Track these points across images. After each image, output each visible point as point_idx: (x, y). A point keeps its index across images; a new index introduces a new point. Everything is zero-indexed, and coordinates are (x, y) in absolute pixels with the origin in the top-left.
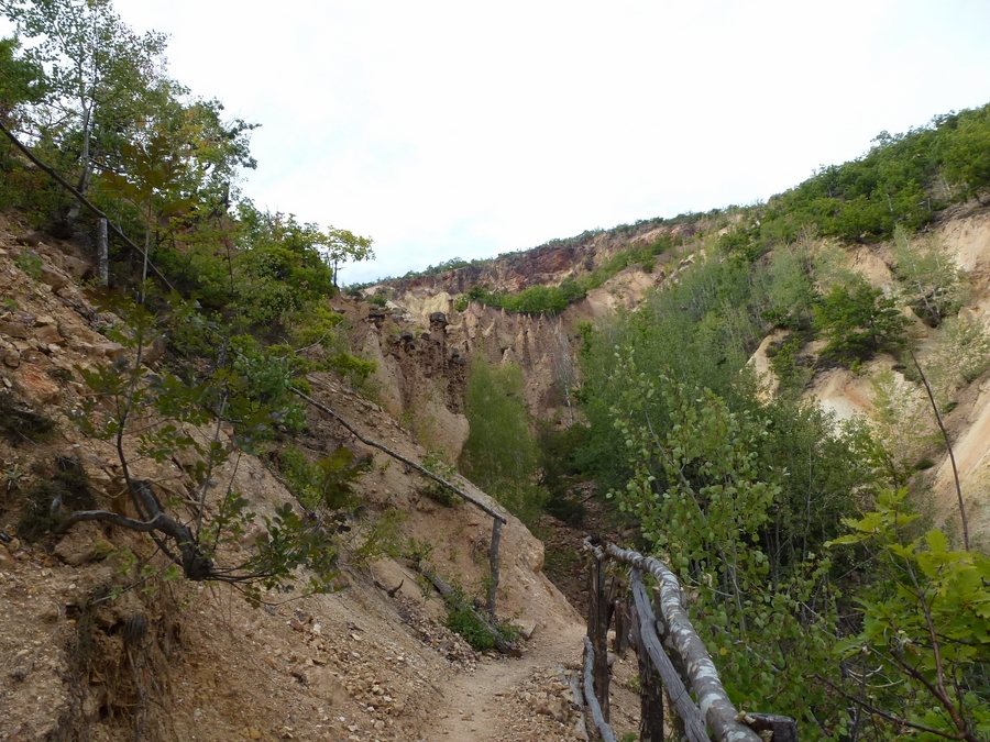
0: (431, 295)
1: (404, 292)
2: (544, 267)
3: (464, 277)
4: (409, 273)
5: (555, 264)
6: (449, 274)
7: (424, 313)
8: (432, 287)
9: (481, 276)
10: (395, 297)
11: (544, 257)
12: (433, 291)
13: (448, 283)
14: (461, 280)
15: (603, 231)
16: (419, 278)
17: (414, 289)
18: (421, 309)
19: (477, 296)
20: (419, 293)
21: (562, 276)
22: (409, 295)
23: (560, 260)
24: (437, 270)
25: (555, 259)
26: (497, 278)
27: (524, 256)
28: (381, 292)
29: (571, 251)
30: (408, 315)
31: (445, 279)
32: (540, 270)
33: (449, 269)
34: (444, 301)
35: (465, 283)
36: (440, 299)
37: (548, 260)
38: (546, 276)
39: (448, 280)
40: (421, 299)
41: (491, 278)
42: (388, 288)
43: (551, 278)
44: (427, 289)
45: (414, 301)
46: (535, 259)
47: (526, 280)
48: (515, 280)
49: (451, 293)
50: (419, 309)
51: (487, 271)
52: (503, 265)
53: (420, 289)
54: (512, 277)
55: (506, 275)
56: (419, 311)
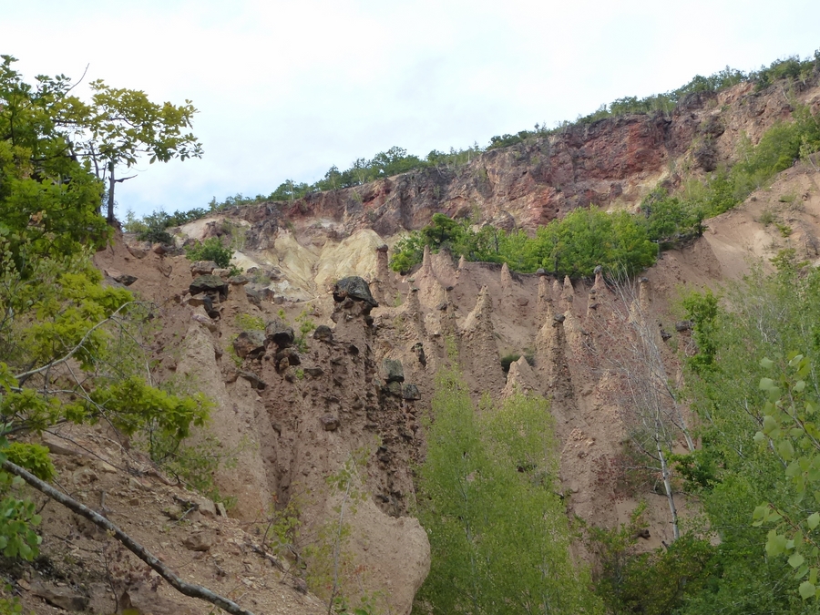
0: (335, 237)
1: (272, 231)
2: (599, 166)
3: (412, 193)
4: (283, 187)
5: (626, 158)
6: (377, 186)
7: (320, 279)
8: (338, 218)
9: (453, 189)
10: (251, 243)
11: (602, 141)
12: (340, 228)
13: (375, 208)
14: (404, 201)
15: (739, 76)
16: (308, 199)
17: (298, 223)
18: (314, 269)
19: (443, 238)
20: (311, 231)
21: (643, 185)
22: (284, 239)
23: (638, 148)
24: (348, 179)
25: (625, 146)
26: (488, 192)
27: (553, 140)
28: (220, 232)
29: (665, 126)
30: (283, 285)
31: (368, 198)
32: (589, 173)
33: (377, 176)
34: (366, 249)
35: (415, 208)
36: (357, 245)
37: (610, 150)
38: (604, 186)
39: (376, 201)
40: (312, 247)
41: (475, 193)
42: (234, 221)
43: (617, 192)
44: (326, 224)
45: (296, 251)
46: (579, 146)
47: (558, 197)
48: (532, 197)
49: (383, 230)
50: (307, 269)
51: (466, 177)
52: (503, 163)
53: (310, 222)
54: (526, 190)
55: (512, 186)
56: (309, 275)
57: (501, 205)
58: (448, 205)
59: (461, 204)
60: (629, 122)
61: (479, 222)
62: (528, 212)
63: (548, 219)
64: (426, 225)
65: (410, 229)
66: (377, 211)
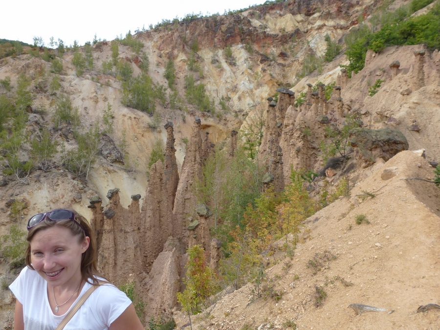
0: (281, 15)
1: (265, 14)
3: (302, 3)
4: (267, 2)
7: (277, 28)
8: (281, 10)
10: (260, 18)
12: (282, 13)
14: (299, 5)
16: (274, 5)
17: (271, 12)
18: (276, 25)
20: (274, 14)
22: (268, 16)
26: (322, 3)
28: (251, 14)
30: (268, 30)
34: (289, 19)
35: (302, 7)
36: (287, 18)
39: (291, 5)
40: (275, 18)
41: (319, 3)
42: (255, 11)
44: (278, 12)
45: (271, 20)
47: (342, 5)
48: (335, 5)
49: (294, 14)
50: (274, 25)
53: (274, 11)
54: (333, 2)
55: (330, 1)
56: (274, 27)
57: (326, 7)
58: (311, 7)
59: (314, 7)
61: (319, 11)
62: (333, 9)
63: (339, 11)
64: (305, 12)
65: (300, 14)
66: (292, 8)
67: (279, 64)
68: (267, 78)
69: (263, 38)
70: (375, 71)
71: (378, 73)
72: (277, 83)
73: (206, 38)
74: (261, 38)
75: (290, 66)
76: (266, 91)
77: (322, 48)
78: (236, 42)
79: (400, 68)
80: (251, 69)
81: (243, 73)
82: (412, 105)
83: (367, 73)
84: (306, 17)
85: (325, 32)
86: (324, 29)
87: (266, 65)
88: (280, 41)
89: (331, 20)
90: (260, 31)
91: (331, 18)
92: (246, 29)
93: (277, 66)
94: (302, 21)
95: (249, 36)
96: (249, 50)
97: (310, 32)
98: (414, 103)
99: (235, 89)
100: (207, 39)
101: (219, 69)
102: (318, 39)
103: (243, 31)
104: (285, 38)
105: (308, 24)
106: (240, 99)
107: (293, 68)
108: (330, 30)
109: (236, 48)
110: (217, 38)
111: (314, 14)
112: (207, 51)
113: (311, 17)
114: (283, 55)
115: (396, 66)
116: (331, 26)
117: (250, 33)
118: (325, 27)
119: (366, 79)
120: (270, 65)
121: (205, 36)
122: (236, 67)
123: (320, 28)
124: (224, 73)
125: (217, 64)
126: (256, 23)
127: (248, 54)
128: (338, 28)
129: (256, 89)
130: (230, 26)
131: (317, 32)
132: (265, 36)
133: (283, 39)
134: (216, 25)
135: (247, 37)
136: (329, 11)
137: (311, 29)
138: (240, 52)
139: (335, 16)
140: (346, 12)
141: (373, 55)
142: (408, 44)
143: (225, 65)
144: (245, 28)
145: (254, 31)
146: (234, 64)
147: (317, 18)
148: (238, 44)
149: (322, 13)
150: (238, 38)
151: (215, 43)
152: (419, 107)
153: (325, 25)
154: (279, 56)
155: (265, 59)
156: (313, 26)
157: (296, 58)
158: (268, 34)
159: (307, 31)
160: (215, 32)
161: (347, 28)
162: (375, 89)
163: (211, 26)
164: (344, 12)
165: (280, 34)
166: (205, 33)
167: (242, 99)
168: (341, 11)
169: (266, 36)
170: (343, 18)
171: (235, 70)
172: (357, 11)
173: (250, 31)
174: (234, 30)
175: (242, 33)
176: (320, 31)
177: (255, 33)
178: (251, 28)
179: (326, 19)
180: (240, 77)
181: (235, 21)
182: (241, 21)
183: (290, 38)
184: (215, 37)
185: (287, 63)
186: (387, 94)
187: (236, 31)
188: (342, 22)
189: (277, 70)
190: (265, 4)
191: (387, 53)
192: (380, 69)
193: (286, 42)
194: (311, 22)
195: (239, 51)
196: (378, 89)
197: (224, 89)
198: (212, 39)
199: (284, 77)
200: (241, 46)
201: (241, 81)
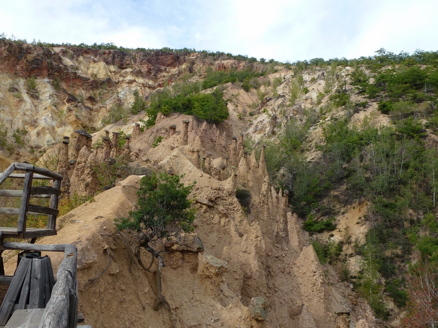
0: (95, 62)
1: (78, 56)
2: (162, 62)
3: (116, 56)
5: (168, 62)
6: (107, 51)
7: (90, 72)
8: (95, 56)
9: (126, 58)
10: (72, 58)
11: (163, 57)
12: (96, 59)
14: (114, 58)
15: (194, 51)
16: (89, 49)
17: (85, 55)
18: (88, 69)
20: (88, 58)
21: (171, 70)
22: (81, 58)
23: (171, 61)
24: (100, 47)
25: (169, 60)
26: (135, 61)
27: (152, 53)
28: (64, 52)
29: (178, 57)
30: (80, 72)
31: (104, 54)
32: (159, 63)
33: (107, 49)
34: (102, 67)
35: (116, 60)
36: (100, 65)
37: (165, 59)
38: (163, 68)
39: (106, 55)
40: (88, 62)
41: (132, 60)
42: (68, 50)
43: (165, 70)
44: (92, 57)
45: (84, 62)
46: (158, 56)
47: (152, 67)
48: (146, 66)
49: (107, 63)
50: (86, 68)
51: (130, 56)
52: (140, 55)
53: (88, 56)
54: (145, 63)
55: (141, 61)
56: (86, 70)
57: (138, 65)
58: (125, 61)
59: (128, 62)
60: (171, 54)
61: (132, 68)
62: (144, 69)
63: (149, 72)
64: (118, 64)
65: (114, 65)
66: (106, 58)
67: (86, 107)
68: (72, 118)
69: (73, 79)
70: (161, 129)
71: (163, 132)
72: (81, 125)
73: (6, 62)
74: (71, 78)
75: (97, 111)
76: (69, 131)
77: (130, 100)
78: (42, 75)
79: (176, 130)
80: (55, 106)
81: (46, 108)
82: (172, 157)
83: (155, 130)
84: (119, 70)
85: (134, 87)
86: (134, 84)
87: (73, 106)
88: (91, 85)
89: (141, 78)
90: (70, 70)
91: (141, 76)
92: (56, 65)
93: (84, 108)
94: (114, 72)
95: (58, 73)
96: (56, 87)
97: (121, 84)
98: (174, 155)
99: (34, 123)
100: (8, 64)
101: (18, 99)
102: (127, 92)
103: (52, 66)
104: (95, 84)
105: (120, 76)
106: (38, 134)
107: (101, 114)
108: (139, 86)
109: (42, 82)
110: (21, 65)
111: (126, 68)
112: (5, 76)
113: (124, 71)
114: (92, 99)
115: (173, 128)
116: (140, 83)
117: (59, 70)
118: (135, 83)
119: (153, 135)
120: (76, 106)
121: (5, 60)
122: (39, 101)
123: (131, 82)
124: (24, 104)
125: (16, 93)
126: (68, 61)
127: (55, 90)
128: (146, 86)
129: (58, 127)
130: (38, 58)
131: (127, 85)
132: (75, 77)
133: (94, 84)
134: (20, 52)
135: (56, 73)
136: (140, 70)
137: (122, 81)
138: (45, 87)
139: (145, 75)
140: (155, 75)
141: (162, 117)
142: (186, 114)
143: (26, 97)
144: (55, 63)
145: (64, 69)
146: (37, 98)
147: (129, 73)
148: (44, 78)
149: (134, 70)
150: (45, 72)
151: (16, 70)
152: (177, 159)
153: (135, 81)
154: (87, 99)
155: (72, 99)
156: (124, 79)
157: (104, 104)
158: (79, 76)
159: (118, 83)
160: (18, 59)
161: (154, 88)
162: (157, 143)
163: (14, 52)
164: (153, 74)
165: (92, 79)
166: (5, 57)
167: (42, 135)
168: (150, 73)
169: (77, 77)
170: (152, 79)
171: (36, 104)
172: (164, 76)
173: (60, 68)
174: (42, 63)
175: (50, 67)
176: (130, 85)
177: (65, 72)
178: (61, 66)
179: (137, 76)
180: (41, 111)
181: (44, 54)
182: (51, 55)
183: (101, 85)
184: (18, 64)
185: (95, 107)
186: (165, 148)
187: (44, 65)
188: (151, 83)
189: (84, 113)
190: (80, 46)
191: (172, 117)
192: (164, 128)
193: (97, 88)
194: (123, 75)
195: (44, 85)
196: (159, 143)
197: (21, 121)
198: (13, 65)
199: (90, 120)
200: (48, 80)
201: (42, 116)
